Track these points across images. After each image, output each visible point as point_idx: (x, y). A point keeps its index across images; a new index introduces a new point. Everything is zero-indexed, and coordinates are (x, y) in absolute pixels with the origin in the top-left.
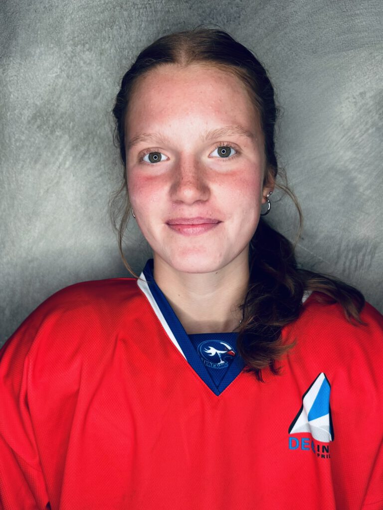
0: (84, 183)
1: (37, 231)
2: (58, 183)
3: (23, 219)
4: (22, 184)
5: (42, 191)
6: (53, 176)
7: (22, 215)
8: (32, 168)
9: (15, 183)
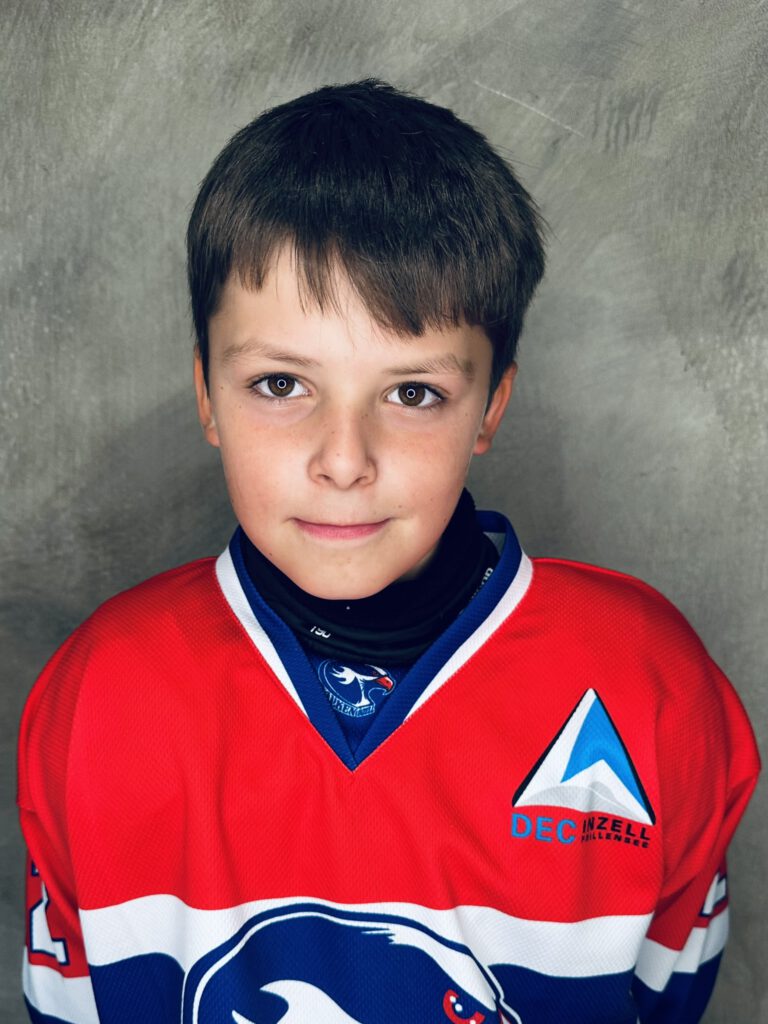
0: (182, 39)
1: (111, 127)
2: (141, 44)
3: (89, 110)
4: (87, 51)
5: (117, 60)
6: (133, 33)
7: (88, 103)
8: (101, 25)
9: (75, 53)
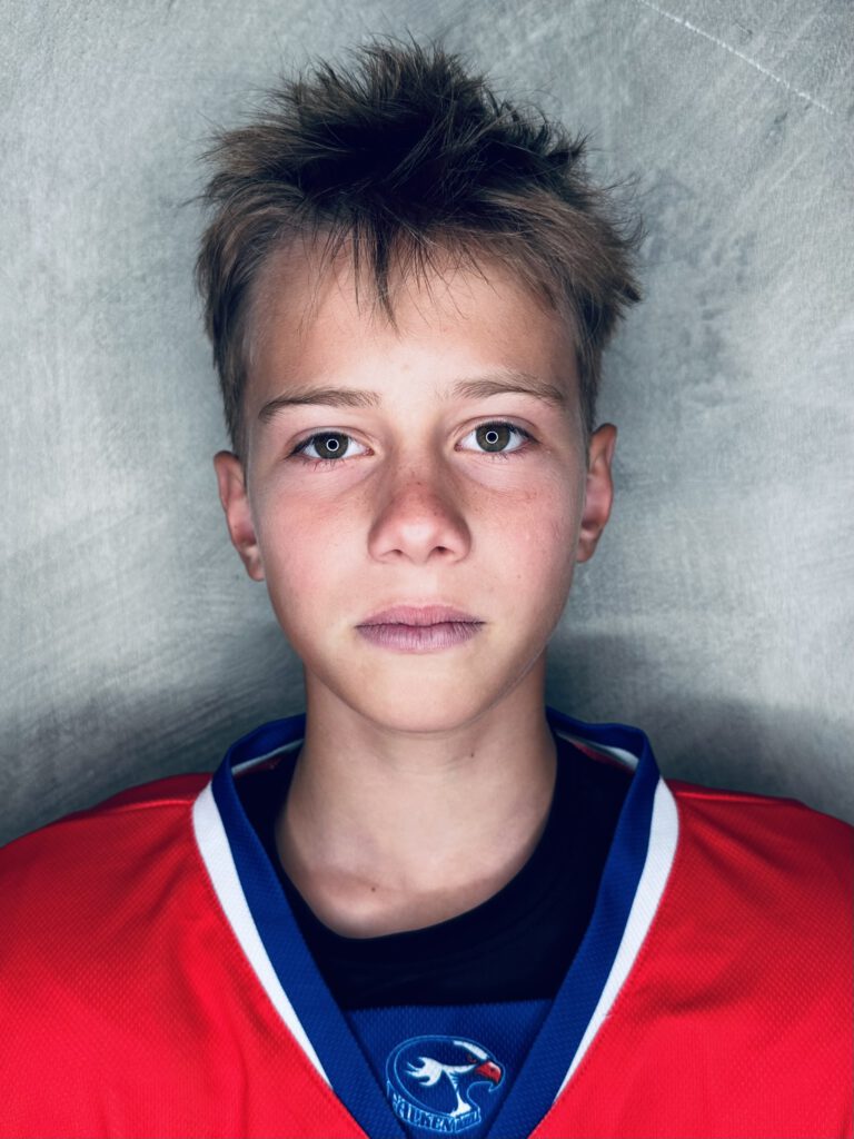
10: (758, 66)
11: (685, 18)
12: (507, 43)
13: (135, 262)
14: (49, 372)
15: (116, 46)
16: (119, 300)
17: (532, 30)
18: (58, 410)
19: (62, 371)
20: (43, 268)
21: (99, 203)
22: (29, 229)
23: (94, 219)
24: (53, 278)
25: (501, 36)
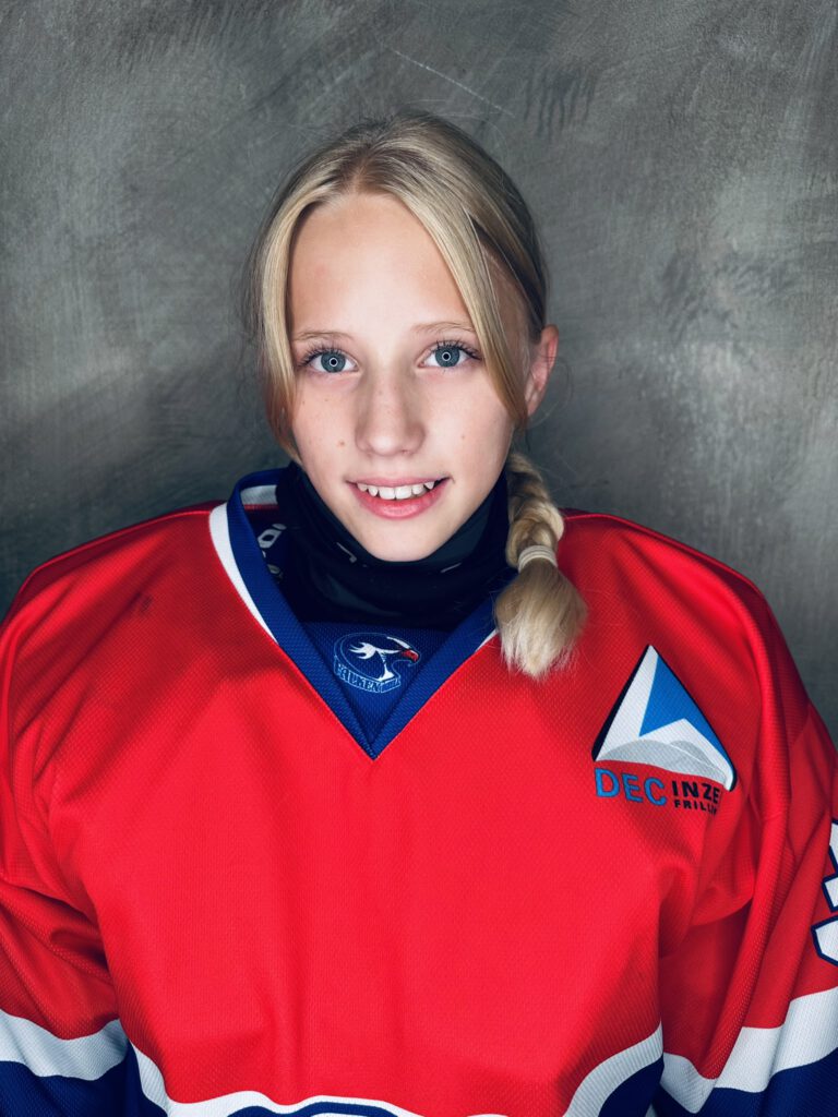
10: (470, 91)
11: (426, 64)
12: (323, 85)
13: (118, 224)
14: (74, 293)
15: (101, 98)
16: (110, 248)
17: (338, 76)
18: (80, 314)
19: (81, 291)
20: (67, 231)
21: (97, 191)
22: (58, 207)
23: (94, 201)
24: (73, 237)
25: (320, 81)
